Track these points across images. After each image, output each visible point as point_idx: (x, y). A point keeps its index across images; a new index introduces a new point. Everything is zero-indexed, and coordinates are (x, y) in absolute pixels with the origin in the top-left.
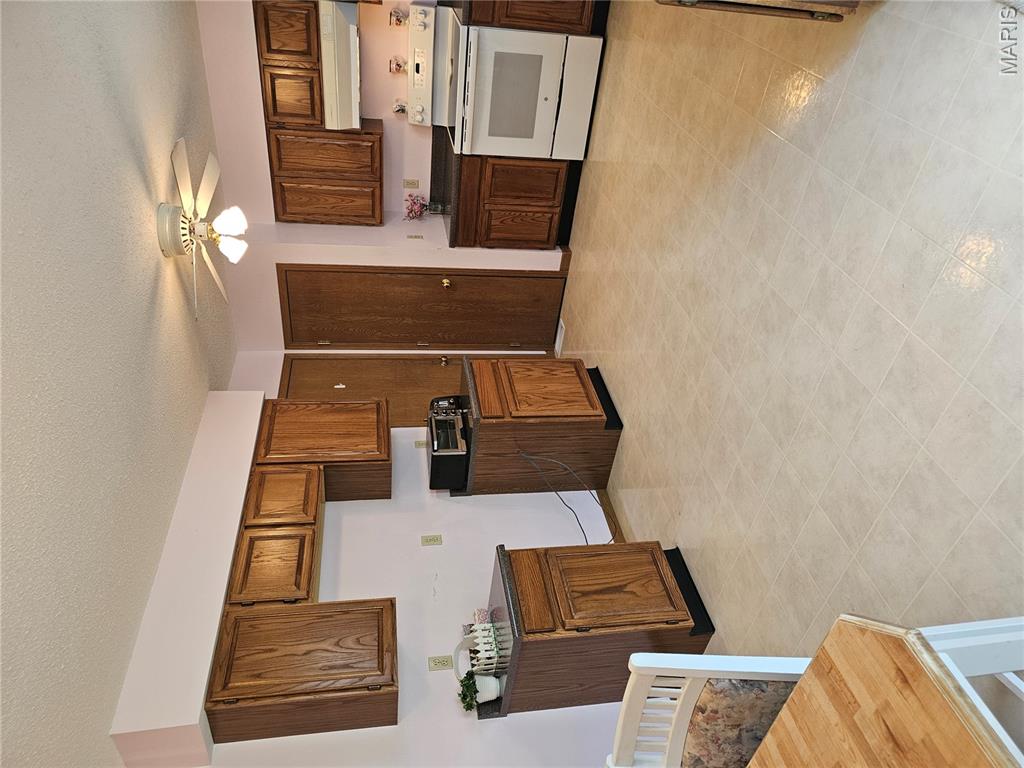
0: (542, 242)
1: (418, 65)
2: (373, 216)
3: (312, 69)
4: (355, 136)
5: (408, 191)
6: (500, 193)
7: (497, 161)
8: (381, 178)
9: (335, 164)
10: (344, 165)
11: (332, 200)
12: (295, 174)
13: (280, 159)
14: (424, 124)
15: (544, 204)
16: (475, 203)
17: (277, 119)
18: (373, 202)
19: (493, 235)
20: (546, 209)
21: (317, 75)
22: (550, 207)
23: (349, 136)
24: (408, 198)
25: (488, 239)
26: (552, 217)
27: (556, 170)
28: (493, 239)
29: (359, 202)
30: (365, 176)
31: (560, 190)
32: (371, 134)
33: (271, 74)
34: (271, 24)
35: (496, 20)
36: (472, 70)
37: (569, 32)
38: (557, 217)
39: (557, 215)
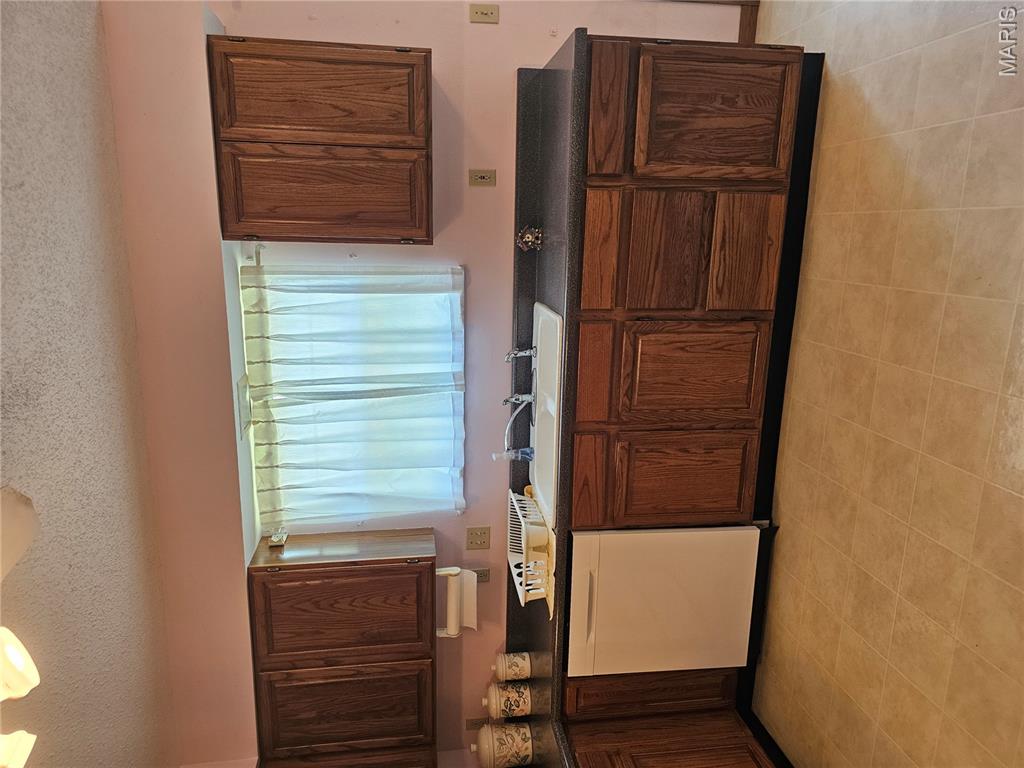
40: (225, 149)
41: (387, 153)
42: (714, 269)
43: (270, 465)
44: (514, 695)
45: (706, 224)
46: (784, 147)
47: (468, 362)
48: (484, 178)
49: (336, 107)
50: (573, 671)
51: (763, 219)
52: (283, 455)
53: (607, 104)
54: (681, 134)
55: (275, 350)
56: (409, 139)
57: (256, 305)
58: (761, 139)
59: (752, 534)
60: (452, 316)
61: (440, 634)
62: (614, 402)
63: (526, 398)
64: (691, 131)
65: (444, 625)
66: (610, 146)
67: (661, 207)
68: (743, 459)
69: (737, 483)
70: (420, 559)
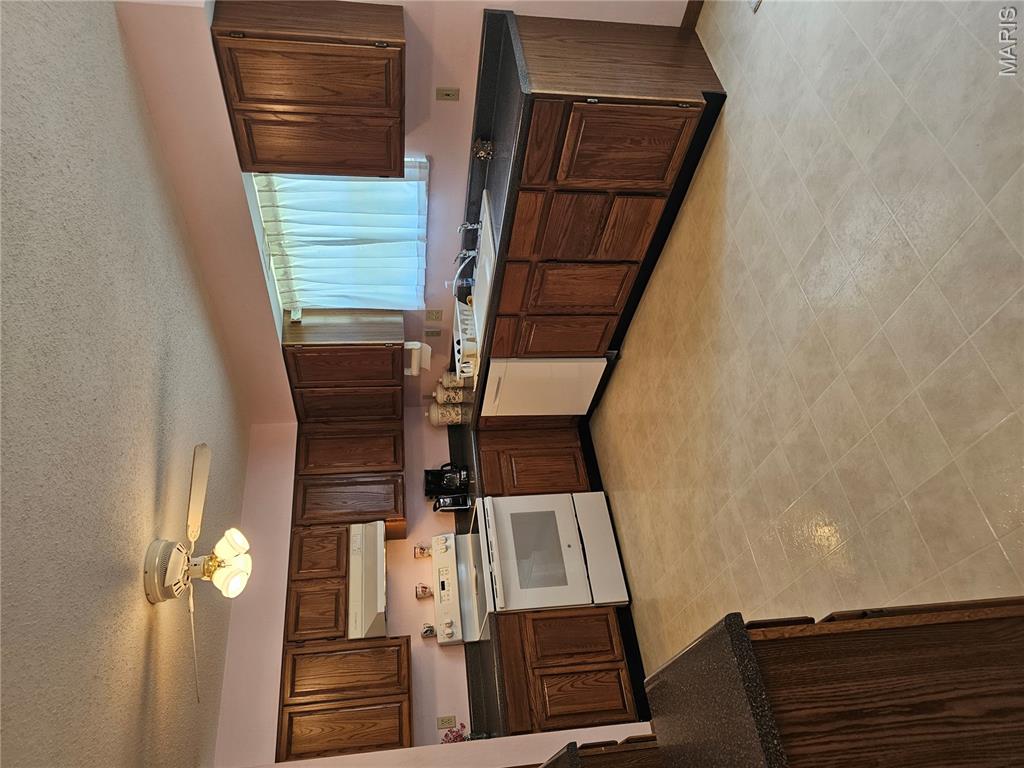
0: (618, 711)
1: (443, 583)
3: (339, 583)
4: (380, 642)
6: (546, 653)
7: (536, 616)
8: (409, 689)
9: (358, 678)
10: (366, 678)
13: (293, 683)
15: (603, 658)
16: (522, 669)
17: (297, 637)
18: (401, 722)
20: (607, 666)
21: (343, 587)
22: (611, 662)
25: (548, 717)
26: (619, 674)
27: (604, 618)
29: (384, 723)
30: (391, 689)
31: (617, 640)
32: (397, 638)
34: (305, 549)
35: (506, 491)
36: (492, 531)
37: (571, 492)
38: (624, 674)
39: (624, 671)
40: (239, 117)
41: (368, 120)
42: (605, 238)
43: (287, 278)
44: (452, 394)
45: (606, 211)
46: (673, 170)
47: (431, 216)
48: (449, 95)
49: (324, 88)
50: (484, 414)
51: (647, 212)
52: (294, 273)
53: (541, 142)
54: (596, 162)
55: (283, 214)
56: (386, 112)
57: (267, 186)
58: (656, 165)
59: (602, 364)
60: (419, 192)
61: (407, 372)
62: (526, 300)
63: (472, 253)
64: (603, 160)
65: (410, 367)
66: (541, 166)
67: (573, 203)
68: (604, 333)
69: (598, 341)
70: (394, 344)
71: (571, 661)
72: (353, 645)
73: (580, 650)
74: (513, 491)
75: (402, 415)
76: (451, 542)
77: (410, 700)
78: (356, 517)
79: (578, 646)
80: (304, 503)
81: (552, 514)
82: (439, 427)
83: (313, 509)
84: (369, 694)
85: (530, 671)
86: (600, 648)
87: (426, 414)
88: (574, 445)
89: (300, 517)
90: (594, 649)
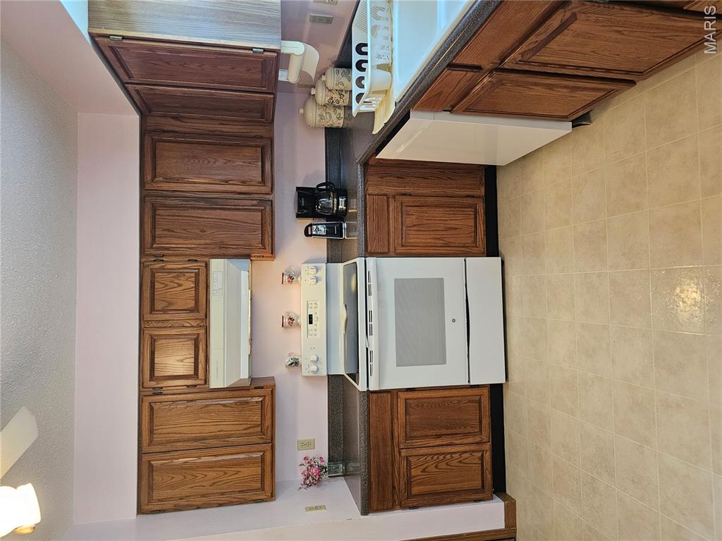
0: (476, 491)
1: (311, 317)
2: (263, 489)
3: (199, 326)
4: (244, 392)
5: (302, 454)
6: (415, 434)
7: (410, 395)
8: (272, 439)
9: (219, 428)
10: (227, 428)
11: (211, 474)
12: (169, 447)
13: (151, 432)
14: (319, 374)
15: (470, 440)
16: (389, 449)
17: (153, 384)
18: (263, 470)
19: (415, 490)
20: (473, 447)
21: (203, 331)
22: (477, 443)
23: (236, 393)
24: (304, 462)
25: (410, 496)
26: (482, 455)
27: (477, 398)
28: (416, 495)
29: (246, 471)
30: (254, 439)
31: (486, 421)
32: (262, 388)
33: (151, 337)
34: (157, 286)
35: (392, 249)
36: (372, 300)
37: (466, 255)
38: (488, 456)
39: (488, 453)
44: (336, 96)
61: (282, 77)
70: (265, 50)
71: (439, 442)
72: (215, 394)
73: (450, 431)
74: (400, 250)
75: (273, 120)
76: (322, 274)
77: (273, 448)
78: (216, 251)
79: (447, 428)
80: (154, 228)
81: (440, 282)
82: (316, 128)
83: (166, 237)
84: (231, 444)
85: (396, 449)
86: (469, 429)
87: (301, 111)
88: (476, 193)
89: (149, 246)
90: (462, 430)
